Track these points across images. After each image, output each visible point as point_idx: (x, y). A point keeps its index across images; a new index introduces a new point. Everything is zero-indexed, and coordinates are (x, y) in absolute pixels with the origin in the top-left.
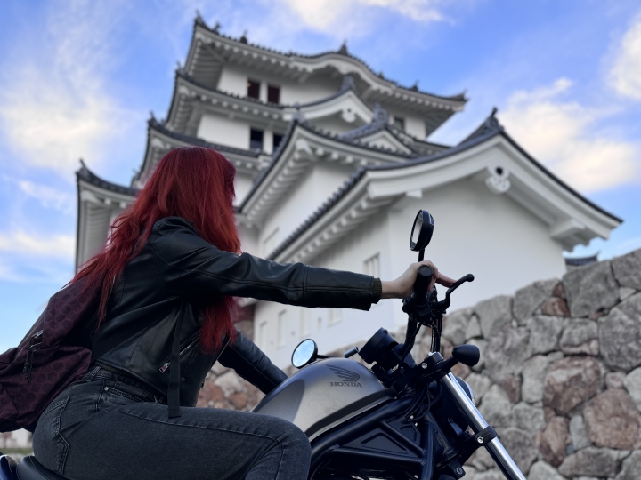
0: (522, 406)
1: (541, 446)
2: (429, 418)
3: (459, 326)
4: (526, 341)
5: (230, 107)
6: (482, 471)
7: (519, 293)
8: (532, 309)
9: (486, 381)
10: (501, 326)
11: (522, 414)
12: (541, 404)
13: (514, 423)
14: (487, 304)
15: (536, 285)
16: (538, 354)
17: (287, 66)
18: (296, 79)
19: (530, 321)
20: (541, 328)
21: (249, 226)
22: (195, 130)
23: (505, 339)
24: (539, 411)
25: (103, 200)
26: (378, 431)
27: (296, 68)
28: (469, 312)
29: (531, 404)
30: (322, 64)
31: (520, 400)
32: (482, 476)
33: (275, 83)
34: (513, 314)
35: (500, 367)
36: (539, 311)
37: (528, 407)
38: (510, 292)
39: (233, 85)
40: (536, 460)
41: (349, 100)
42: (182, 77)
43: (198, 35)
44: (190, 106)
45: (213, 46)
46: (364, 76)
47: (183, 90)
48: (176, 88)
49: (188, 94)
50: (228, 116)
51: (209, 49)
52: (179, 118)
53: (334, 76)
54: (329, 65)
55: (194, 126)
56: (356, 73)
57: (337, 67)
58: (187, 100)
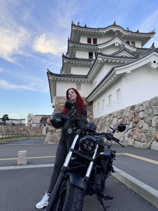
0: (151, 127)
1: (155, 137)
3: (138, 108)
4: (153, 112)
5: (83, 48)
6: (143, 143)
7: (151, 100)
8: (154, 104)
9: (144, 121)
10: (148, 108)
11: (151, 130)
12: (155, 127)
13: (149, 132)
14: (144, 102)
15: (155, 98)
16: (155, 115)
17: (98, 32)
18: (101, 36)
19: (154, 107)
20: (156, 108)
21: (89, 81)
22: (75, 55)
23: (148, 111)
24: (155, 129)
25: (54, 79)
27: (101, 32)
28: (141, 104)
29: (153, 127)
30: (108, 30)
31: (151, 126)
32: (142, 144)
33: (95, 38)
34: (150, 105)
35: (147, 118)
36: (156, 105)
37: (152, 128)
38: (149, 99)
39: (84, 41)
40: (154, 140)
41: (117, 39)
42: (70, 42)
43: (73, 28)
44: (73, 49)
45: (77, 30)
46: (121, 31)
47: (70, 45)
48: (68, 45)
49: (72, 46)
50: (82, 50)
51: (76, 31)
52: (70, 53)
53: (112, 32)
54: (110, 30)
55: (74, 54)
56: (119, 30)
57: (113, 30)
58: (71, 47)
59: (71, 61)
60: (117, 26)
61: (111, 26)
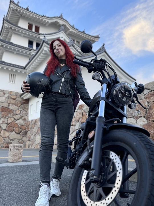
5: (22, 32)
17: (42, 20)
27: (45, 21)
30: (54, 21)
33: (38, 25)
39: (23, 24)
41: (62, 34)
42: (5, 20)
43: (11, 6)
44: (8, 31)
45: (17, 10)
46: (67, 26)
47: (6, 25)
48: (3, 24)
49: (7, 26)
50: (20, 35)
51: (15, 11)
52: (4, 35)
53: (58, 25)
54: (56, 21)
55: (10, 38)
56: (65, 25)
57: (59, 22)
58: (7, 28)
59: (5, 45)
60: (63, 19)
61: (57, 17)
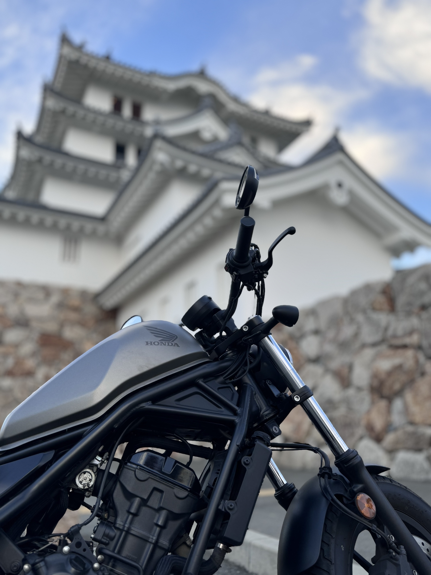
1: (366, 425)
2: (248, 380)
4: (356, 335)
16: (367, 346)
18: (158, 97)
19: (360, 318)
21: (113, 235)
23: (338, 334)
24: (366, 396)
26: (194, 390)
31: (349, 385)
35: (334, 357)
37: (356, 392)
54: (189, 86)
57: (196, 88)
